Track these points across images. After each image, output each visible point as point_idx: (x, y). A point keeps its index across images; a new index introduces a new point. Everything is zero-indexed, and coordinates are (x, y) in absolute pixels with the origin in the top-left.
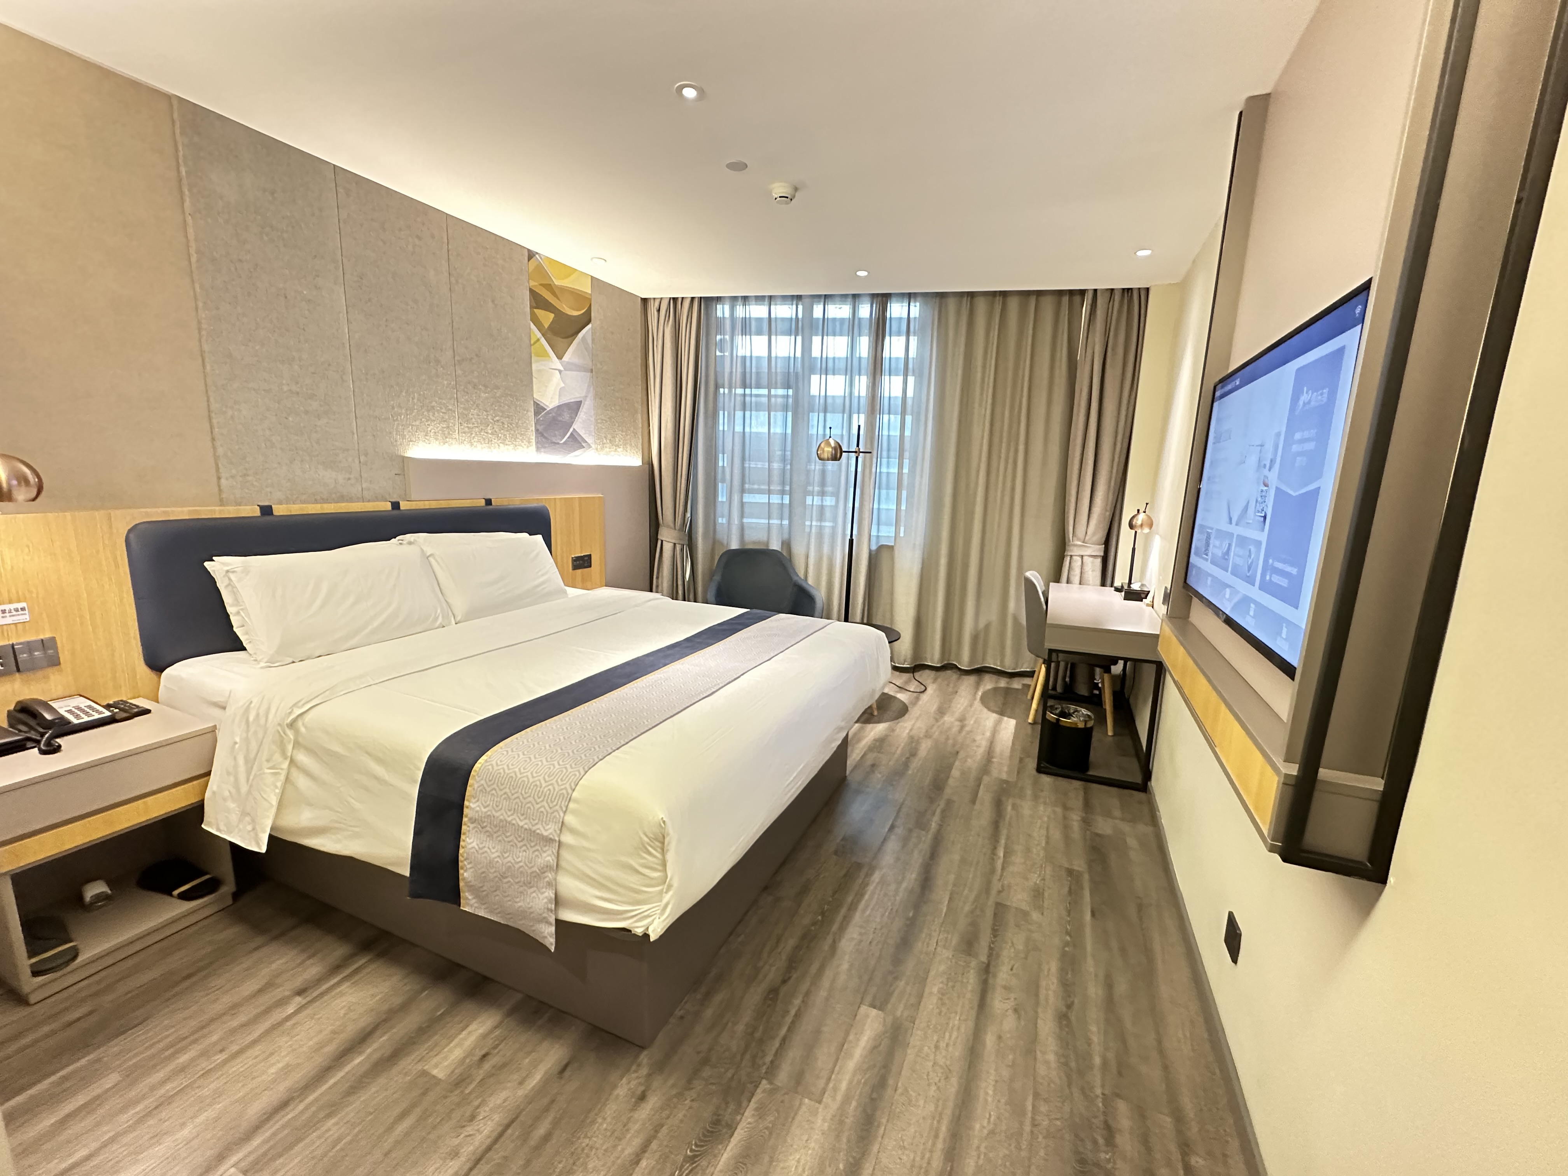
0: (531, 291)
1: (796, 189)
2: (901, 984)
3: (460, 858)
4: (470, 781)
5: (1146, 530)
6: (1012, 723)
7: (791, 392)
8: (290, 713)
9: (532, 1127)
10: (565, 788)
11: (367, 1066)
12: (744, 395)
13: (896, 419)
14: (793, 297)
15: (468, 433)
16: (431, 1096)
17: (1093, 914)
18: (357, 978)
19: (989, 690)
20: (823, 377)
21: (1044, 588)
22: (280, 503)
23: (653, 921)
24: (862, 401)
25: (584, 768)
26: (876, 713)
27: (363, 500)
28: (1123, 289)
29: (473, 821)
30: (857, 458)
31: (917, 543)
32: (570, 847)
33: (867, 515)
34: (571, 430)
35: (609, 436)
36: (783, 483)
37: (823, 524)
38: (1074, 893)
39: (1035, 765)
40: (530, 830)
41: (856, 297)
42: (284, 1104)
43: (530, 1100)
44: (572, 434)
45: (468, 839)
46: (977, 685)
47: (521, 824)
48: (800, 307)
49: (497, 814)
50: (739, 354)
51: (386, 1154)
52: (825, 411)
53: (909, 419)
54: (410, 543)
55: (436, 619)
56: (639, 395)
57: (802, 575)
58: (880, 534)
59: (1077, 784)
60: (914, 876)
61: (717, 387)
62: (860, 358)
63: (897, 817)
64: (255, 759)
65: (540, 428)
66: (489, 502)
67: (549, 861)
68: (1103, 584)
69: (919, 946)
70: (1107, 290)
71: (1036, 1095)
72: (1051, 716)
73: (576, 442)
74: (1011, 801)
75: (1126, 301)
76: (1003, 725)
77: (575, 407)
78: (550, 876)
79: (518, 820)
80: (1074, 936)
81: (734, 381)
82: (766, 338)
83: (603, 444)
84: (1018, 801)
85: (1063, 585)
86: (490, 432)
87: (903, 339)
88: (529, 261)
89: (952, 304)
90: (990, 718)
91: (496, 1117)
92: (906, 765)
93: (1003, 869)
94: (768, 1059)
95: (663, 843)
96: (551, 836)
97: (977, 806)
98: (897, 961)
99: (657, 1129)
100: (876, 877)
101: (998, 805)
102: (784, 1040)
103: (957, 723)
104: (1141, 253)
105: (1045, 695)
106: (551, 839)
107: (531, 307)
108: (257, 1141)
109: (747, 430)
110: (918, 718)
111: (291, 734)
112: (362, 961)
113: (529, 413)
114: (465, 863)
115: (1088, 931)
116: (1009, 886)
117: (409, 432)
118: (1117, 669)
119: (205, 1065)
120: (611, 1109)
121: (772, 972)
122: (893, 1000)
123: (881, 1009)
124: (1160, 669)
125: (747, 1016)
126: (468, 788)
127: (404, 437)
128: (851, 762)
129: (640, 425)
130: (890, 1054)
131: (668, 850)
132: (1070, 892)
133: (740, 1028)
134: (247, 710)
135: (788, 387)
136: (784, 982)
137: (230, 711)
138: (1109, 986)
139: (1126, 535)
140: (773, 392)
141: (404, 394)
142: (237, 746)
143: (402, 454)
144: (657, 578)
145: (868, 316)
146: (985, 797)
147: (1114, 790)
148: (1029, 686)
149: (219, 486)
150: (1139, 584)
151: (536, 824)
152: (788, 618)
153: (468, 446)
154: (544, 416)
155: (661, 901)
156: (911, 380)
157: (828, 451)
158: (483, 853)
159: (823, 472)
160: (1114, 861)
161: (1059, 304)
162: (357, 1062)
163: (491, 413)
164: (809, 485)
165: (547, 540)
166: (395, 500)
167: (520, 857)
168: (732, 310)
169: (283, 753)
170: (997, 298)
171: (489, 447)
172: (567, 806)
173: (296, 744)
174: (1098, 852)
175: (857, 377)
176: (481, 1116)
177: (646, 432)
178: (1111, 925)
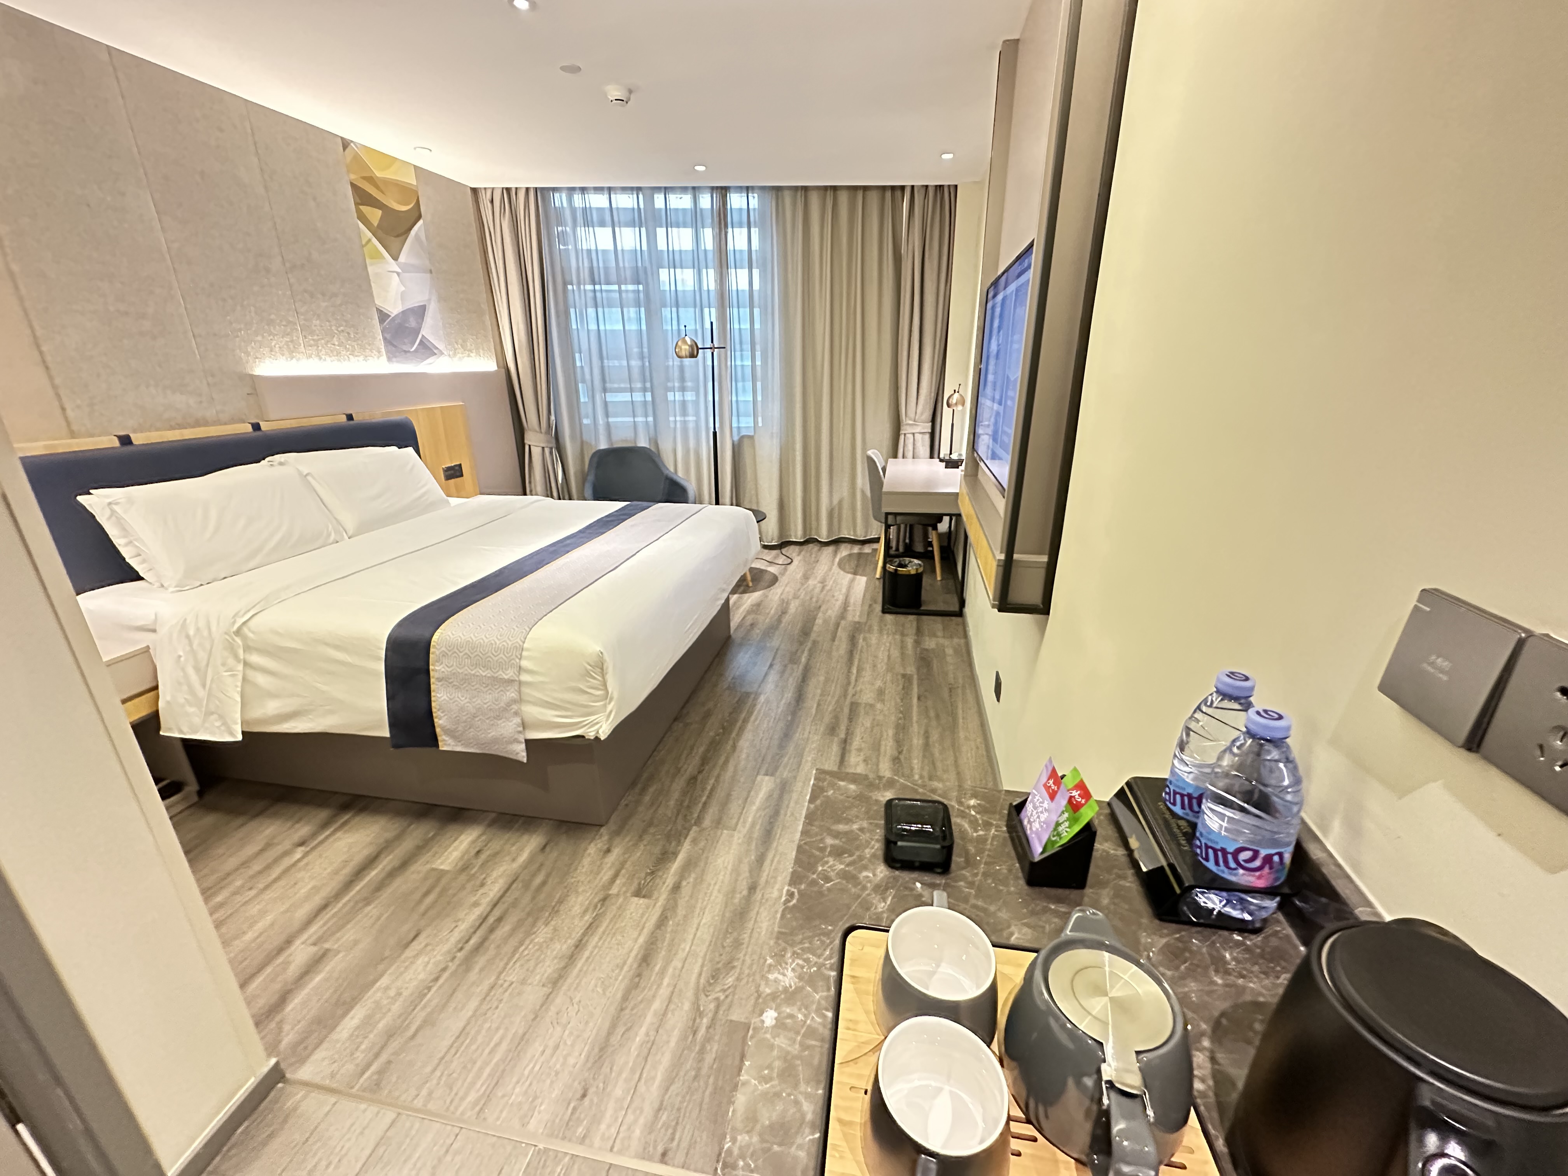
0: (352, 185)
1: (630, 92)
2: (786, 759)
3: (434, 710)
4: (432, 650)
5: (960, 408)
6: (864, 579)
7: (641, 287)
8: (234, 623)
9: (531, 881)
10: (517, 642)
11: (382, 875)
12: (595, 291)
13: (745, 313)
14: (632, 189)
15: (315, 345)
16: (444, 881)
17: (919, 698)
18: (346, 828)
19: (845, 556)
20: (672, 270)
21: (883, 464)
22: (135, 431)
23: (601, 727)
24: (712, 295)
25: (528, 627)
26: (751, 584)
27: (218, 422)
28: (936, 186)
29: (439, 680)
30: (713, 354)
31: (775, 431)
32: (528, 684)
33: (726, 407)
34: (420, 336)
35: (460, 341)
36: (644, 381)
37: (687, 419)
38: (906, 688)
39: (880, 608)
40: (493, 677)
41: (695, 190)
42: (324, 907)
43: (525, 866)
44: (421, 341)
45: (438, 694)
46: (835, 553)
47: (484, 674)
48: (641, 196)
49: (460, 671)
50: (585, 248)
51: (424, 914)
52: (677, 306)
53: (756, 311)
54: (281, 464)
55: (329, 535)
56: (484, 296)
57: (672, 469)
58: (741, 425)
59: (911, 618)
60: (790, 695)
61: (565, 284)
62: (705, 251)
63: (774, 659)
64: (207, 665)
65: (388, 336)
66: (350, 417)
67: (513, 697)
68: (932, 457)
69: (797, 736)
70: (923, 186)
72: (891, 568)
73: (427, 350)
74: (862, 636)
75: (938, 196)
76: (856, 582)
77: (420, 312)
78: (515, 707)
79: (480, 671)
80: (905, 714)
81: (582, 277)
82: (610, 229)
83: (456, 349)
84: (868, 635)
85: (900, 459)
86: (337, 343)
87: (745, 230)
88: (344, 150)
89: (787, 197)
90: (845, 578)
91: (501, 881)
92: (779, 621)
93: (856, 680)
94: (695, 815)
95: (602, 669)
96: (512, 678)
97: (836, 643)
98: (782, 746)
99: (623, 864)
100: (762, 698)
101: (853, 640)
102: (705, 804)
103: (819, 585)
104: (945, 156)
105: (887, 555)
106: (512, 680)
107: (357, 204)
108: (313, 929)
109: (602, 327)
110: (786, 586)
111: (238, 640)
112: (346, 817)
113: (373, 321)
114: (439, 713)
115: (915, 709)
116: (861, 691)
117: (253, 348)
118: (943, 527)
119: (239, 899)
120: (586, 861)
121: (690, 767)
122: (781, 769)
123: (772, 775)
125: (676, 795)
126: (431, 656)
127: (248, 354)
128: (733, 624)
129: (490, 328)
130: (781, 797)
131: (607, 673)
132: (903, 688)
133: (672, 803)
134: (184, 625)
135: (639, 283)
136: (700, 772)
137: (163, 631)
138: (927, 736)
139: (947, 412)
140: (623, 287)
141: (239, 308)
142: (182, 659)
143: (251, 373)
144: (530, 482)
145: (709, 206)
146: (843, 635)
147: (939, 619)
148: (874, 550)
149: (66, 419)
150: (957, 454)
151: (497, 672)
152: (667, 506)
153: (316, 360)
154: (389, 323)
155: (606, 712)
156: (756, 272)
157: (685, 349)
158: (454, 702)
159: (682, 368)
160: (935, 664)
161: (883, 199)
162: (373, 874)
163: (334, 322)
164: (669, 381)
165: (418, 451)
166: (254, 421)
167: (487, 699)
168: (570, 200)
169: (236, 657)
170: (829, 192)
171: (339, 360)
172: (521, 655)
173: (247, 648)
174: (925, 660)
175: (704, 271)
176: (489, 882)
177: (497, 333)
178: (930, 703)
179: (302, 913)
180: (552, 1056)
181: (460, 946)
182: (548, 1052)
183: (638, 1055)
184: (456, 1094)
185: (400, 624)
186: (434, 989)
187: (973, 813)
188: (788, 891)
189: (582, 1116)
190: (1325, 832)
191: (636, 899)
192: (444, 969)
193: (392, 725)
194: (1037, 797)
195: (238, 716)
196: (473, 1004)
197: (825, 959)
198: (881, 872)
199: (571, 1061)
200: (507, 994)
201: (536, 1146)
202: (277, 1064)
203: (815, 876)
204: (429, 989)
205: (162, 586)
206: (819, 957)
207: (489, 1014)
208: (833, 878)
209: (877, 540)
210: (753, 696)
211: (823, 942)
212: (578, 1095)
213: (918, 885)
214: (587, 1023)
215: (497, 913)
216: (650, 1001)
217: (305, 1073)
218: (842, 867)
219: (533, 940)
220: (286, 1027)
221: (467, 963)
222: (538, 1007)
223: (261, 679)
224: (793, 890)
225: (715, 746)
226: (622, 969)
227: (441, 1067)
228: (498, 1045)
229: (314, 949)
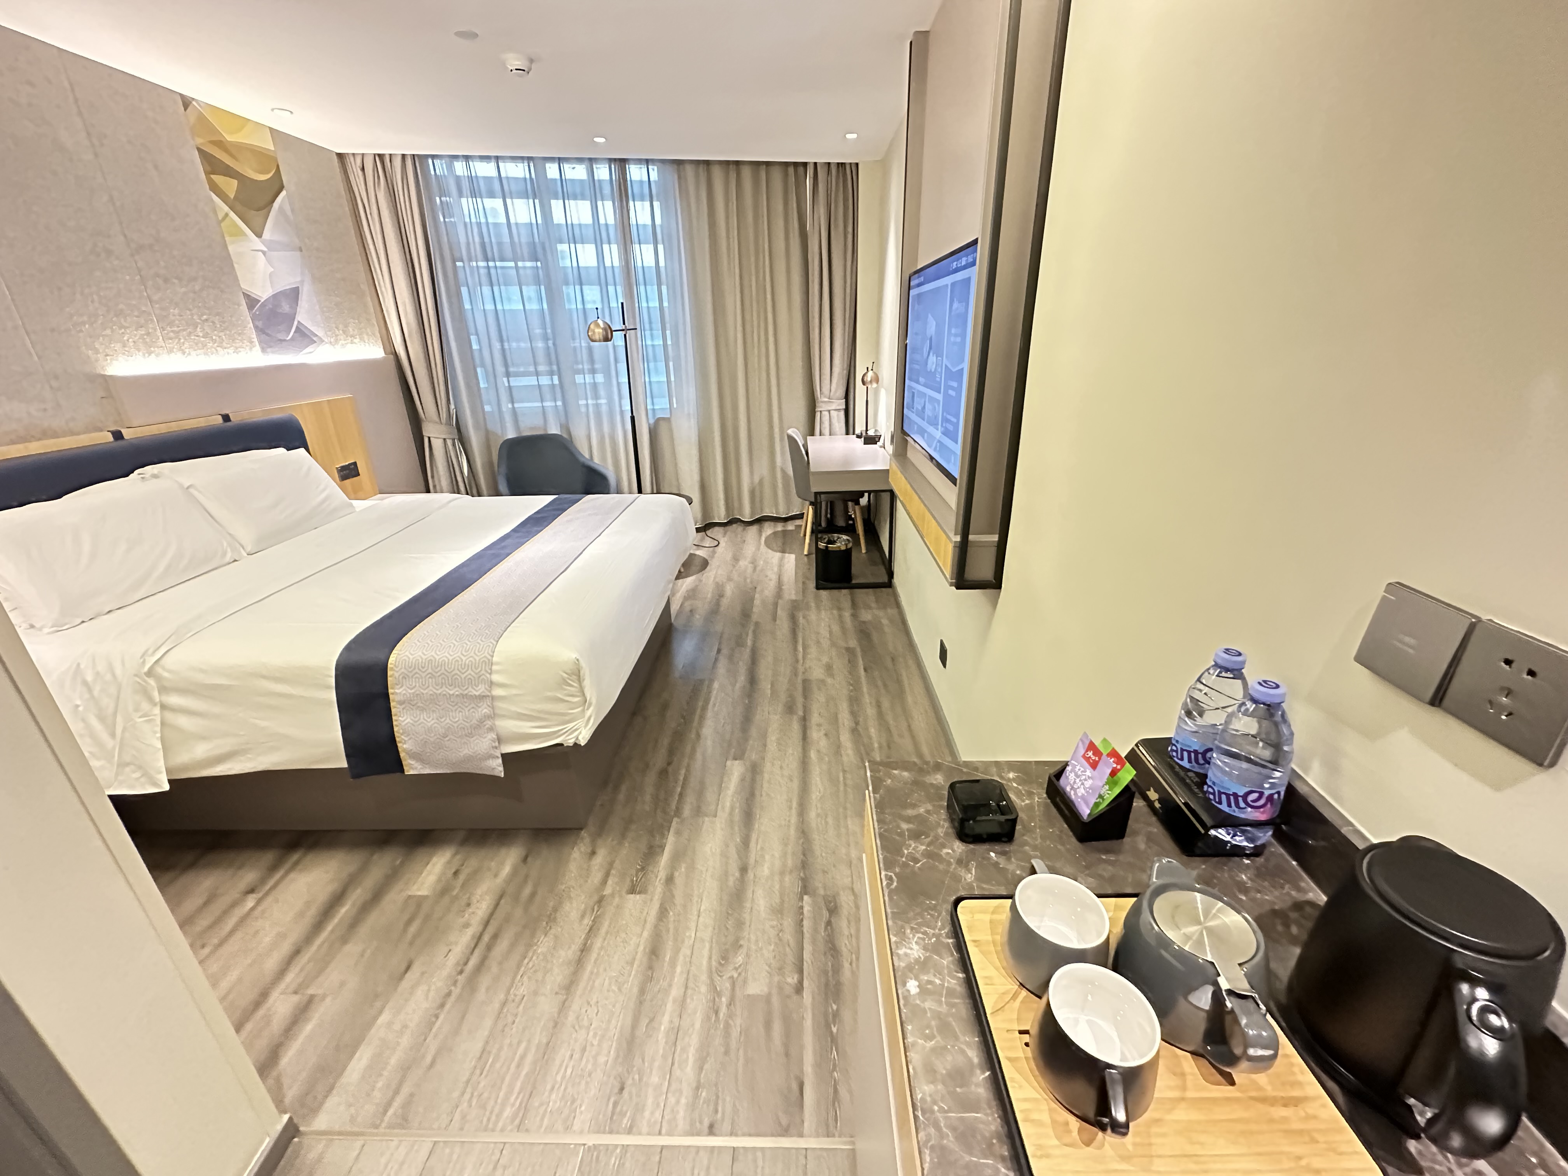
0: (199, 150)
1: (531, 61)
2: (751, 742)
3: (396, 734)
4: (389, 673)
5: (875, 385)
6: (793, 556)
7: (539, 264)
8: (144, 663)
9: (519, 894)
10: (485, 657)
11: (355, 911)
12: (488, 268)
13: (653, 290)
14: (522, 158)
15: (176, 338)
16: (425, 907)
17: (865, 670)
18: (300, 867)
19: (770, 535)
20: (572, 246)
21: (803, 442)
23: (580, 733)
24: (617, 271)
25: (494, 639)
27: (69, 433)
28: (838, 163)
29: (401, 703)
30: (625, 335)
31: (691, 412)
32: (501, 698)
33: (640, 390)
34: (296, 323)
35: (341, 326)
36: (550, 364)
37: (599, 401)
38: (852, 662)
39: (815, 585)
40: (462, 694)
41: (591, 161)
42: (297, 952)
43: (510, 880)
44: (297, 327)
45: (400, 718)
46: (760, 532)
47: (451, 692)
48: (532, 167)
49: (425, 692)
50: (473, 220)
51: (411, 943)
52: (581, 284)
53: (664, 288)
54: (155, 476)
55: (224, 554)
56: (363, 276)
57: (587, 456)
58: (656, 407)
59: (845, 592)
60: (742, 678)
61: (454, 261)
62: (607, 224)
63: (720, 644)
64: (115, 712)
66: (226, 418)
67: (486, 712)
68: (847, 433)
69: (758, 718)
70: (826, 163)
71: (844, 771)
72: (822, 545)
73: (305, 337)
74: (801, 613)
75: (841, 175)
76: (786, 560)
77: (294, 294)
78: (489, 723)
79: (447, 690)
80: (855, 686)
81: (473, 253)
82: (500, 201)
83: (336, 336)
84: (807, 613)
85: (818, 437)
86: (201, 335)
87: (647, 204)
88: (185, 110)
89: (690, 171)
90: (775, 557)
91: (488, 898)
92: (718, 604)
93: (804, 658)
94: (673, 807)
95: (579, 676)
96: (483, 694)
97: (778, 622)
98: (745, 730)
99: (611, 865)
100: (716, 685)
101: (793, 619)
102: (681, 795)
103: (751, 565)
104: (849, 136)
105: (814, 531)
106: (484, 696)
107: (207, 173)
108: (290, 977)
109: (499, 307)
110: (718, 569)
111: (152, 682)
112: (296, 856)
113: (241, 307)
114: (403, 737)
115: (863, 680)
116: (810, 668)
117: (101, 344)
118: (864, 501)
120: (573, 866)
121: (659, 760)
122: (747, 752)
123: (741, 759)
124: (892, 495)
125: (650, 790)
126: (389, 679)
127: (97, 352)
128: (673, 612)
129: (372, 310)
130: (753, 780)
131: (584, 680)
132: (849, 662)
133: (648, 798)
135: (537, 260)
136: (669, 764)
138: (879, 706)
139: (860, 389)
140: (520, 264)
141: (79, 297)
142: (81, 709)
143: (102, 373)
144: (433, 477)
145: (608, 179)
146: (783, 614)
147: (871, 590)
148: (801, 526)
150: (873, 430)
151: (466, 689)
152: (597, 498)
153: (179, 354)
154: (259, 309)
155: (584, 717)
156: (660, 247)
157: (599, 332)
158: (420, 724)
159: (590, 350)
160: (875, 637)
161: (786, 175)
162: (345, 910)
163: (195, 311)
164: (577, 363)
165: (308, 450)
166: (113, 429)
167: (457, 717)
168: (451, 168)
169: (150, 699)
170: (731, 166)
171: (206, 354)
172: (491, 669)
173: (163, 690)
174: (864, 633)
175: (606, 247)
176: (475, 901)
177: (380, 317)
178: (876, 673)
179: (272, 964)
180: (581, 1059)
181: (460, 968)
182: (576, 1056)
183: (666, 1043)
184: (491, 1113)
185: (348, 648)
186: (442, 1017)
187: (1015, 785)
188: (886, 875)
189: (625, 1109)
190: (1306, 770)
191: (632, 896)
192: (449, 994)
193: (348, 756)
194: (1078, 767)
195: (161, 764)
196: (488, 1023)
197: (940, 930)
198: (958, 847)
199: (602, 1059)
200: (521, 1007)
201: (584, 1145)
202: (290, 1119)
203: (904, 859)
204: (437, 1017)
205: (32, 626)
206: (934, 929)
207: (507, 1029)
208: (920, 858)
209: (800, 516)
210: (707, 683)
211: (932, 916)
212: (616, 1090)
213: (992, 854)
214: (609, 1021)
215: (491, 930)
216: (667, 991)
217: (321, 1122)
218: (924, 847)
219: (535, 950)
220: (286, 1081)
221: (472, 984)
222: (556, 1015)
223: (183, 721)
224: (890, 874)
225: (679, 737)
226: (632, 966)
227: (469, 1090)
228: (523, 1057)
229: (296, 998)
